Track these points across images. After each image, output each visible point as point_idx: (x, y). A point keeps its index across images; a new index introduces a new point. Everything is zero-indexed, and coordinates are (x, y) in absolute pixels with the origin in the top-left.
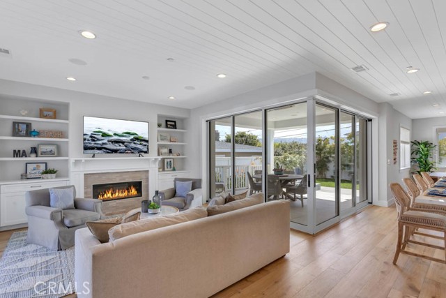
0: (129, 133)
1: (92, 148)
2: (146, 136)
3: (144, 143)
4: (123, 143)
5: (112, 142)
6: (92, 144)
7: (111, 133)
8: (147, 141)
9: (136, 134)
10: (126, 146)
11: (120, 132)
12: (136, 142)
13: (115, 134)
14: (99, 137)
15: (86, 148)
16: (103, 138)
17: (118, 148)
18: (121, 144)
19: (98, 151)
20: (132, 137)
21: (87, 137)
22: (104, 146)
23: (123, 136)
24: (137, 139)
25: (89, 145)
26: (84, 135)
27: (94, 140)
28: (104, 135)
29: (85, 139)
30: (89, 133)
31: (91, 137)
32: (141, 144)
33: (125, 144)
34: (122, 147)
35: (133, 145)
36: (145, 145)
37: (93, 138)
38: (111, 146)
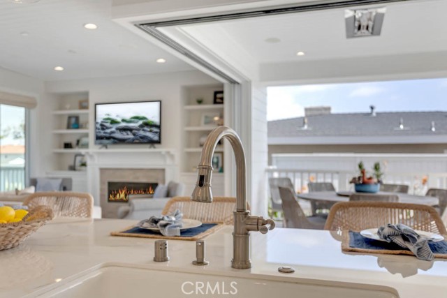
0: (137, 118)
1: (102, 138)
2: (156, 120)
3: (155, 130)
4: (130, 130)
5: (120, 130)
6: (102, 133)
7: (119, 119)
8: (159, 127)
9: (145, 118)
10: (134, 135)
11: (128, 117)
12: (146, 128)
13: (123, 121)
14: (108, 125)
15: (97, 138)
16: (111, 126)
17: (126, 137)
18: (129, 133)
19: (107, 141)
20: (141, 122)
21: (98, 126)
22: (113, 135)
23: (131, 122)
24: (147, 124)
25: (99, 135)
26: (96, 123)
27: (103, 129)
28: (113, 122)
29: (96, 129)
30: (100, 121)
31: (101, 125)
32: (151, 131)
33: (134, 131)
34: (130, 136)
35: (142, 133)
36: (156, 132)
37: (103, 127)
38: (118, 135)
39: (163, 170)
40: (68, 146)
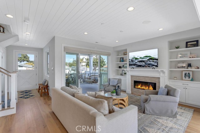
1: (132, 65)
2: (156, 57)
4: (144, 61)
5: (139, 62)
6: (132, 63)
7: (139, 58)
8: (157, 60)
9: (151, 56)
10: (145, 63)
11: (142, 56)
12: (150, 60)
13: (140, 58)
14: (134, 60)
15: (130, 65)
17: (142, 64)
18: (143, 62)
19: (134, 66)
20: (148, 58)
21: (130, 60)
22: (136, 64)
23: (144, 58)
24: (151, 59)
25: (131, 64)
26: (129, 60)
27: (132, 62)
28: (136, 59)
29: (129, 61)
30: (131, 59)
31: (131, 60)
32: (153, 61)
33: (145, 62)
34: (144, 64)
35: (149, 62)
36: (156, 62)
37: (132, 61)
38: (139, 64)
39: (159, 78)
40: (120, 67)
